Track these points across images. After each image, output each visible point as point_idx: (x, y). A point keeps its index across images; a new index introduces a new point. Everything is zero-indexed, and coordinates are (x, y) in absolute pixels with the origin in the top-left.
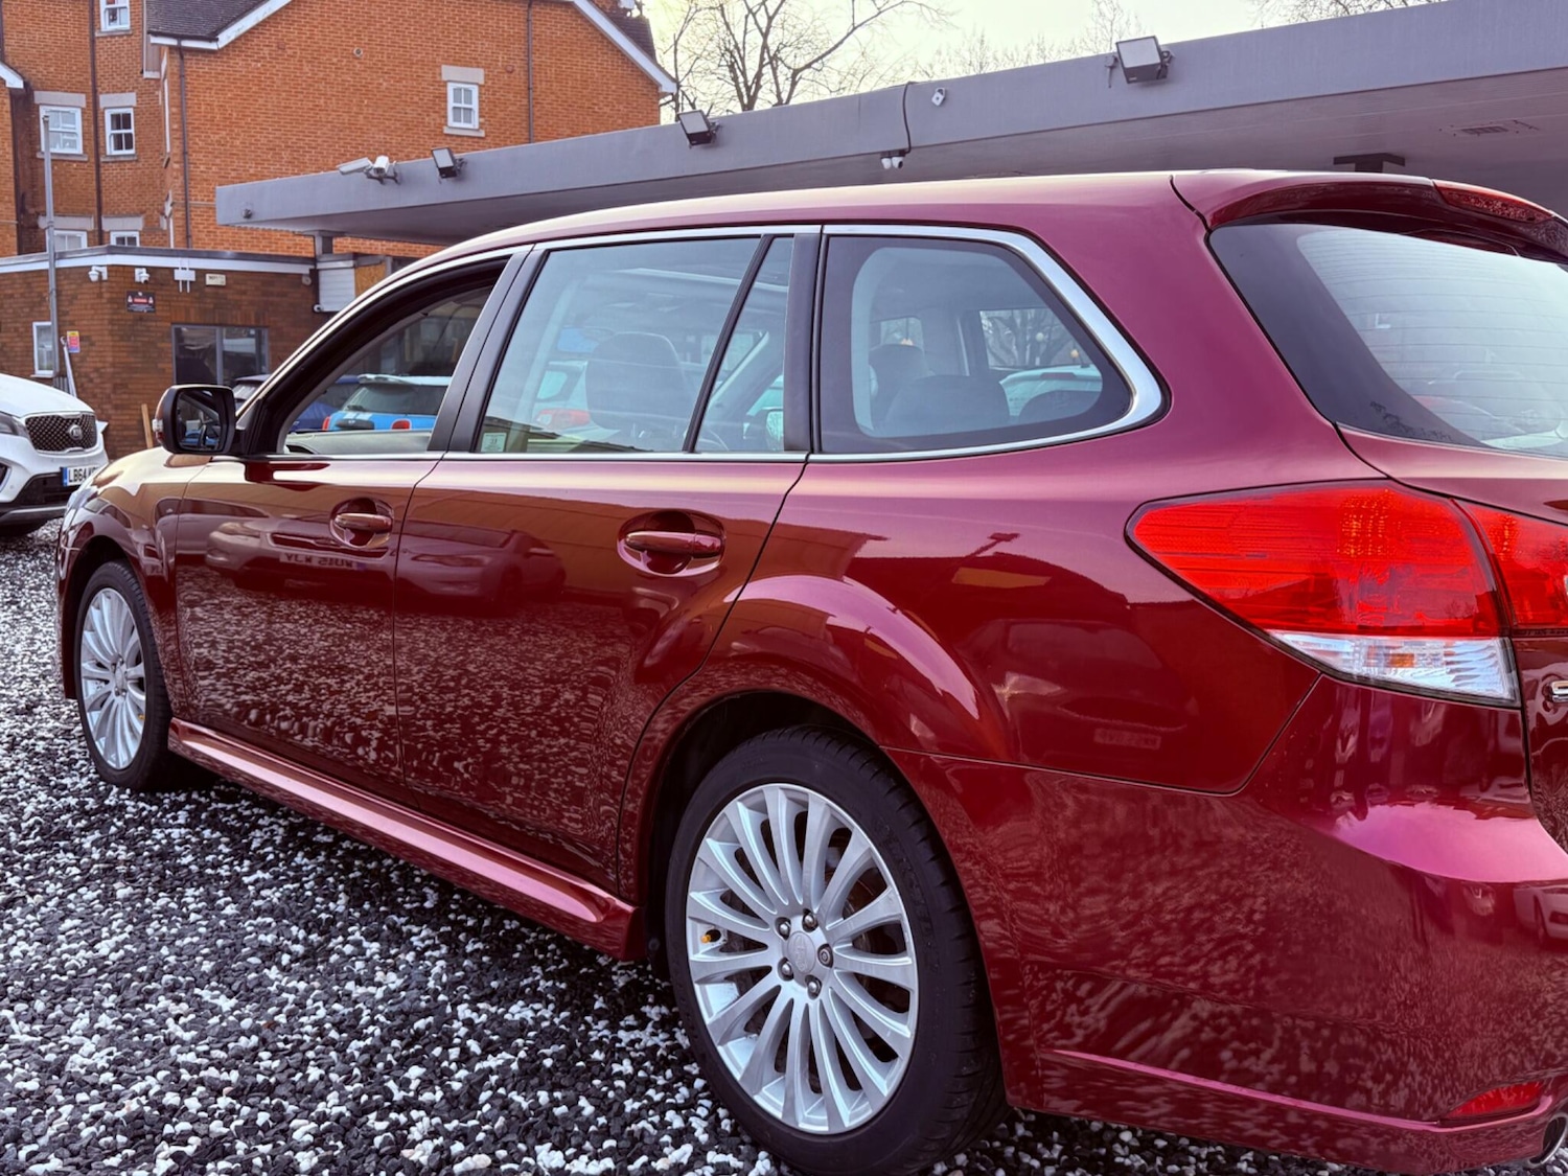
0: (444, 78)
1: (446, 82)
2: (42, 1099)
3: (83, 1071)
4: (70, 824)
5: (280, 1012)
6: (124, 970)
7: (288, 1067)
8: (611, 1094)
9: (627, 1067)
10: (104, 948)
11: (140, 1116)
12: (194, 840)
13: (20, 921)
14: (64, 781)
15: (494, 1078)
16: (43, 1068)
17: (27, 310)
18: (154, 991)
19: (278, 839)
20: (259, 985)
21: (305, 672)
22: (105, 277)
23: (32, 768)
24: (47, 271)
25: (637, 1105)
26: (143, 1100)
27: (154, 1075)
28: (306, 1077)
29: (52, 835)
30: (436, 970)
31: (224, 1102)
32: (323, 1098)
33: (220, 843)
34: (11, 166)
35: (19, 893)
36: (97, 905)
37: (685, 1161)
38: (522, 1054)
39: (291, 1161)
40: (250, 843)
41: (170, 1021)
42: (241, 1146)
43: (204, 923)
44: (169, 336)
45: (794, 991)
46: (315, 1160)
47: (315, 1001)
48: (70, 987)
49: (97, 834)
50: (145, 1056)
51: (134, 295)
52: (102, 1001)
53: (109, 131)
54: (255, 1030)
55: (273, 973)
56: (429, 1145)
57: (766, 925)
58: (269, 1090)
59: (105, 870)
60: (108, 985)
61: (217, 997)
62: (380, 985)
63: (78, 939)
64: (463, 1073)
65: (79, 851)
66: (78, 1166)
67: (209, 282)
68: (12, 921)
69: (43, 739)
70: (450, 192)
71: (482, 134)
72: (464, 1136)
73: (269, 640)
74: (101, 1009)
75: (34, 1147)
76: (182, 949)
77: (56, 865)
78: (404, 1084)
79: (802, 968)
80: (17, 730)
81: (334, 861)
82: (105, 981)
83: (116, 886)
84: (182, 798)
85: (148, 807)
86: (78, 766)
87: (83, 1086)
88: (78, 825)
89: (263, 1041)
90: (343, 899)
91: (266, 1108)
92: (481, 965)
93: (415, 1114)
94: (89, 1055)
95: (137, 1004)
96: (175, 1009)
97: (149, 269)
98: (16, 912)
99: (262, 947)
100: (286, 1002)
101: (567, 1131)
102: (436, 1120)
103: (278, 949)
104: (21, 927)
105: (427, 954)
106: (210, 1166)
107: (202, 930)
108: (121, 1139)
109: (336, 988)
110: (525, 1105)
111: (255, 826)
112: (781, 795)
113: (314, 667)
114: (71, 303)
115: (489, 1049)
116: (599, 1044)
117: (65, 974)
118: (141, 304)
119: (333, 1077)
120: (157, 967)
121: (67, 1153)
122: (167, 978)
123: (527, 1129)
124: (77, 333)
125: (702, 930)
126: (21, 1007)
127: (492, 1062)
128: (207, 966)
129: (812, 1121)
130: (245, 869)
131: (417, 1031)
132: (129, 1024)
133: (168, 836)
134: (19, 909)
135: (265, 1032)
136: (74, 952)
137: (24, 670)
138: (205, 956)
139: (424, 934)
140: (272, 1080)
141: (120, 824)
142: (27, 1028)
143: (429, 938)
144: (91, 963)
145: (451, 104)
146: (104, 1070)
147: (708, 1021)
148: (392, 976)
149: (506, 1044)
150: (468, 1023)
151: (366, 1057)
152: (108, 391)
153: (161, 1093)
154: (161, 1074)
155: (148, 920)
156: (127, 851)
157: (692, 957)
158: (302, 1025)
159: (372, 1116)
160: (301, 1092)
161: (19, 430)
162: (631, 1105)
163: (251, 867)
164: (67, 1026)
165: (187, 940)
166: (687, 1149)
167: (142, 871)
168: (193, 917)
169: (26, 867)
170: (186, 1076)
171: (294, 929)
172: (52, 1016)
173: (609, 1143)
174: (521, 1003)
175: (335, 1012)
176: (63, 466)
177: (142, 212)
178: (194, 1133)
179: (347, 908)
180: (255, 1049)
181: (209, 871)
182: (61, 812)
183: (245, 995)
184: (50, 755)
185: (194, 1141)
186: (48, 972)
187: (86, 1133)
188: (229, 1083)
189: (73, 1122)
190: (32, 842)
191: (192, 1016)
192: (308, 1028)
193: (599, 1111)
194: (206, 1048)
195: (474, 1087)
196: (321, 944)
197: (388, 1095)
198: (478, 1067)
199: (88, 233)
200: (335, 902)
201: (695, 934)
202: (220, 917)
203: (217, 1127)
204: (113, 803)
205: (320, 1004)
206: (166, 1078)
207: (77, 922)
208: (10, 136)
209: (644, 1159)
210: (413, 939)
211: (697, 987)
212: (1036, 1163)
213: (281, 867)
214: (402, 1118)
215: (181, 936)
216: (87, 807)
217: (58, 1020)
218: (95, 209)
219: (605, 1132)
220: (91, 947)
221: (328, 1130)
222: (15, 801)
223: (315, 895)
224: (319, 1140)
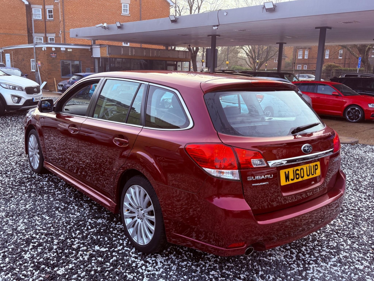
0: (121, 2)
1: (122, 3)
2: (12, 235)
3: (20, 230)
4: (25, 180)
5: (57, 220)
6: (30, 211)
7: (56, 230)
8: (111, 237)
9: (116, 232)
10: (27, 206)
11: (28, 238)
12: (48, 184)
13: (13, 201)
14: (25, 171)
15: (91, 233)
16: (13, 229)
17: (29, 56)
18: (35, 215)
19: (64, 184)
20: (54, 214)
21: (72, 152)
22: (46, 49)
23: (19, 168)
24: (33, 48)
25: (115, 239)
26: (29, 235)
27: (32, 231)
28: (58, 232)
29: (21, 183)
30: (86, 212)
31: (43, 236)
32: (61, 236)
33: (53, 185)
34: (26, 22)
35: (14, 195)
36: (28, 198)
37: (120, 249)
38: (98, 229)
39: (53, 247)
40: (58, 185)
41: (37, 221)
42: (44, 244)
43: (46, 202)
44: (60, 63)
45: (139, 221)
46: (57, 247)
47: (63, 218)
48: (20, 214)
49: (30, 183)
50: (31, 227)
51: (52, 54)
52: (25, 217)
53: (48, 14)
54: (51, 223)
55: (57, 212)
56: (77, 245)
57: (135, 209)
58: (51, 234)
59: (30, 190)
60: (27, 214)
61: (46, 217)
62: (76, 215)
63: (23, 204)
64: (86, 232)
65: (26, 186)
66: (16, 247)
67: (68, 51)
68: (12, 201)
69: (22, 162)
70: (120, 32)
71: (130, 15)
72: (83, 244)
73: (66, 144)
74: (25, 218)
75: (9, 243)
76: (41, 207)
77: (21, 189)
78: (75, 234)
79: (140, 217)
80: (18, 160)
81: (73, 189)
82: (26, 213)
83: (32, 194)
84: (47, 175)
85: (40, 177)
86: (28, 168)
87: (19, 233)
88: (27, 181)
89: (52, 225)
90: (73, 198)
91: (50, 238)
92: (95, 211)
93: (76, 239)
94: (22, 227)
95: (32, 217)
96: (38, 219)
97: (55, 48)
98: (12, 199)
99: (56, 207)
100: (58, 218)
101: (101, 243)
102: (79, 241)
103: (59, 207)
104: (13, 202)
105: (86, 209)
106: (38, 248)
107: (46, 203)
108: (24, 242)
109: (67, 215)
110: (95, 238)
111: (60, 182)
112: (137, 187)
113: (74, 151)
114: (39, 55)
115: (92, 228)
116: (112, 227)
117: (20, 211)
118: (54, 55)
119: (63, 232)
120: (36, 210)
121: (15, 245)
122: (38, 212)
123: (94, 243)
124: (40, 62)
125: (126, 209)
126: (11, 218)
127: (92, 230)
128: (45, 211)
129: (141, 243)
130: (56, 191)
131: (80, 224)
132: (29, 221)
133: (43, 183)
134: (13, 198)
135: (53, 224)
136: (22, 207)
137: (21, 145)
138: (45, 209)
139: (86, 205)
140: (52, 233)
141: (34, 181)
142: (12, 222)
143: (87, 206)
144: (25, 209)
145: (123, 8)
146: (23, 230)
147: (126, 225)
148: (78, 213)
149: (96, 227)
150: (90, 223)
151: (70, 229)
152: (47, 75)
153: (33, 234)
154: (33, 231)
155: (36, 201)
156: (35, 187)
157: (124, 214)
158: (60, 222)
159: (68, 240)
160: (57, 235)
161: (24, 90)
162: (114, 239)
163: (57, 190)
164: (18, 221)
165: (43, 205)
166: (122, 247)
167: (37, 191)
168: (45, 200)
169: (16, 189)
170: (38, 231)
171: (63, 203)
172: (16, 219)
173: (108, 245)
174: (100, 219)
175: (66, 220)
176: (33, 97)
177: (55, 33)
178: (37, 242)
179: (73, 199)
180: (51, 227)
181: (49, 191)
182: (24, 178)
183: (51, 216)
184: (23, 165)
185: (37, 243)
186: (17, 211)
187: (19, 241)
188: (45, 233)
189: (17, 239)
190: (17, 184)
191: (41, 220)
192: (61, 223)
193: (108, 240)
194: (42, 226)
195: (87, 235)
196: (67, 206)
197: (72, 236)
198: (89, 231)
199: (43, 37)
200: (71, 198)
201: (125, 210)
202: (49, 201)
203: (41, 241)
204: (34, 176)
205: (64, 218)
206: (34, 232)
207: (23, 201)
208: (26, 15)
209: (113, 248)
210: (84, 206)
211: (125, 219)
212: (182, 251)
213: (63, 191)
214: (73, 240)
215: (41, 204)
216: (29, 177)
217: (17, 220)
218: (45, 32)
219: (108, 244)
220: (25, 206)
221: (60, 242)
222: (15, 175)
223: (68, 197)
224: (58, 243)
